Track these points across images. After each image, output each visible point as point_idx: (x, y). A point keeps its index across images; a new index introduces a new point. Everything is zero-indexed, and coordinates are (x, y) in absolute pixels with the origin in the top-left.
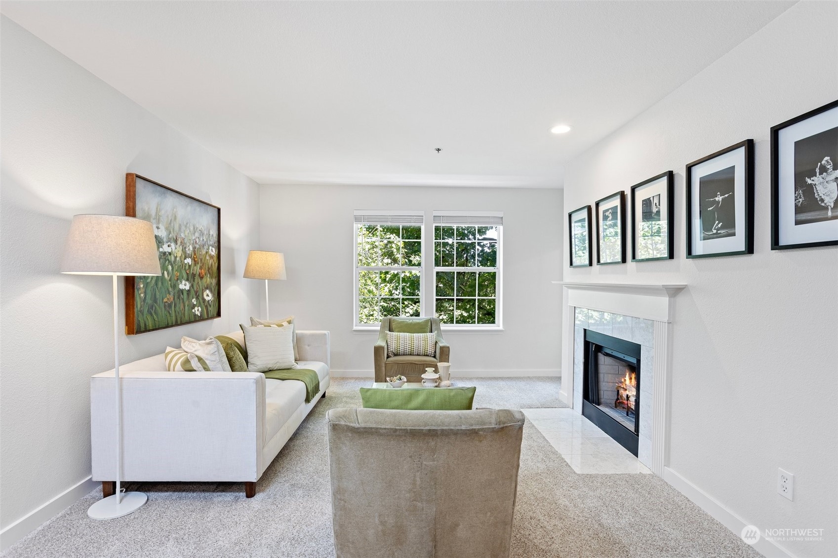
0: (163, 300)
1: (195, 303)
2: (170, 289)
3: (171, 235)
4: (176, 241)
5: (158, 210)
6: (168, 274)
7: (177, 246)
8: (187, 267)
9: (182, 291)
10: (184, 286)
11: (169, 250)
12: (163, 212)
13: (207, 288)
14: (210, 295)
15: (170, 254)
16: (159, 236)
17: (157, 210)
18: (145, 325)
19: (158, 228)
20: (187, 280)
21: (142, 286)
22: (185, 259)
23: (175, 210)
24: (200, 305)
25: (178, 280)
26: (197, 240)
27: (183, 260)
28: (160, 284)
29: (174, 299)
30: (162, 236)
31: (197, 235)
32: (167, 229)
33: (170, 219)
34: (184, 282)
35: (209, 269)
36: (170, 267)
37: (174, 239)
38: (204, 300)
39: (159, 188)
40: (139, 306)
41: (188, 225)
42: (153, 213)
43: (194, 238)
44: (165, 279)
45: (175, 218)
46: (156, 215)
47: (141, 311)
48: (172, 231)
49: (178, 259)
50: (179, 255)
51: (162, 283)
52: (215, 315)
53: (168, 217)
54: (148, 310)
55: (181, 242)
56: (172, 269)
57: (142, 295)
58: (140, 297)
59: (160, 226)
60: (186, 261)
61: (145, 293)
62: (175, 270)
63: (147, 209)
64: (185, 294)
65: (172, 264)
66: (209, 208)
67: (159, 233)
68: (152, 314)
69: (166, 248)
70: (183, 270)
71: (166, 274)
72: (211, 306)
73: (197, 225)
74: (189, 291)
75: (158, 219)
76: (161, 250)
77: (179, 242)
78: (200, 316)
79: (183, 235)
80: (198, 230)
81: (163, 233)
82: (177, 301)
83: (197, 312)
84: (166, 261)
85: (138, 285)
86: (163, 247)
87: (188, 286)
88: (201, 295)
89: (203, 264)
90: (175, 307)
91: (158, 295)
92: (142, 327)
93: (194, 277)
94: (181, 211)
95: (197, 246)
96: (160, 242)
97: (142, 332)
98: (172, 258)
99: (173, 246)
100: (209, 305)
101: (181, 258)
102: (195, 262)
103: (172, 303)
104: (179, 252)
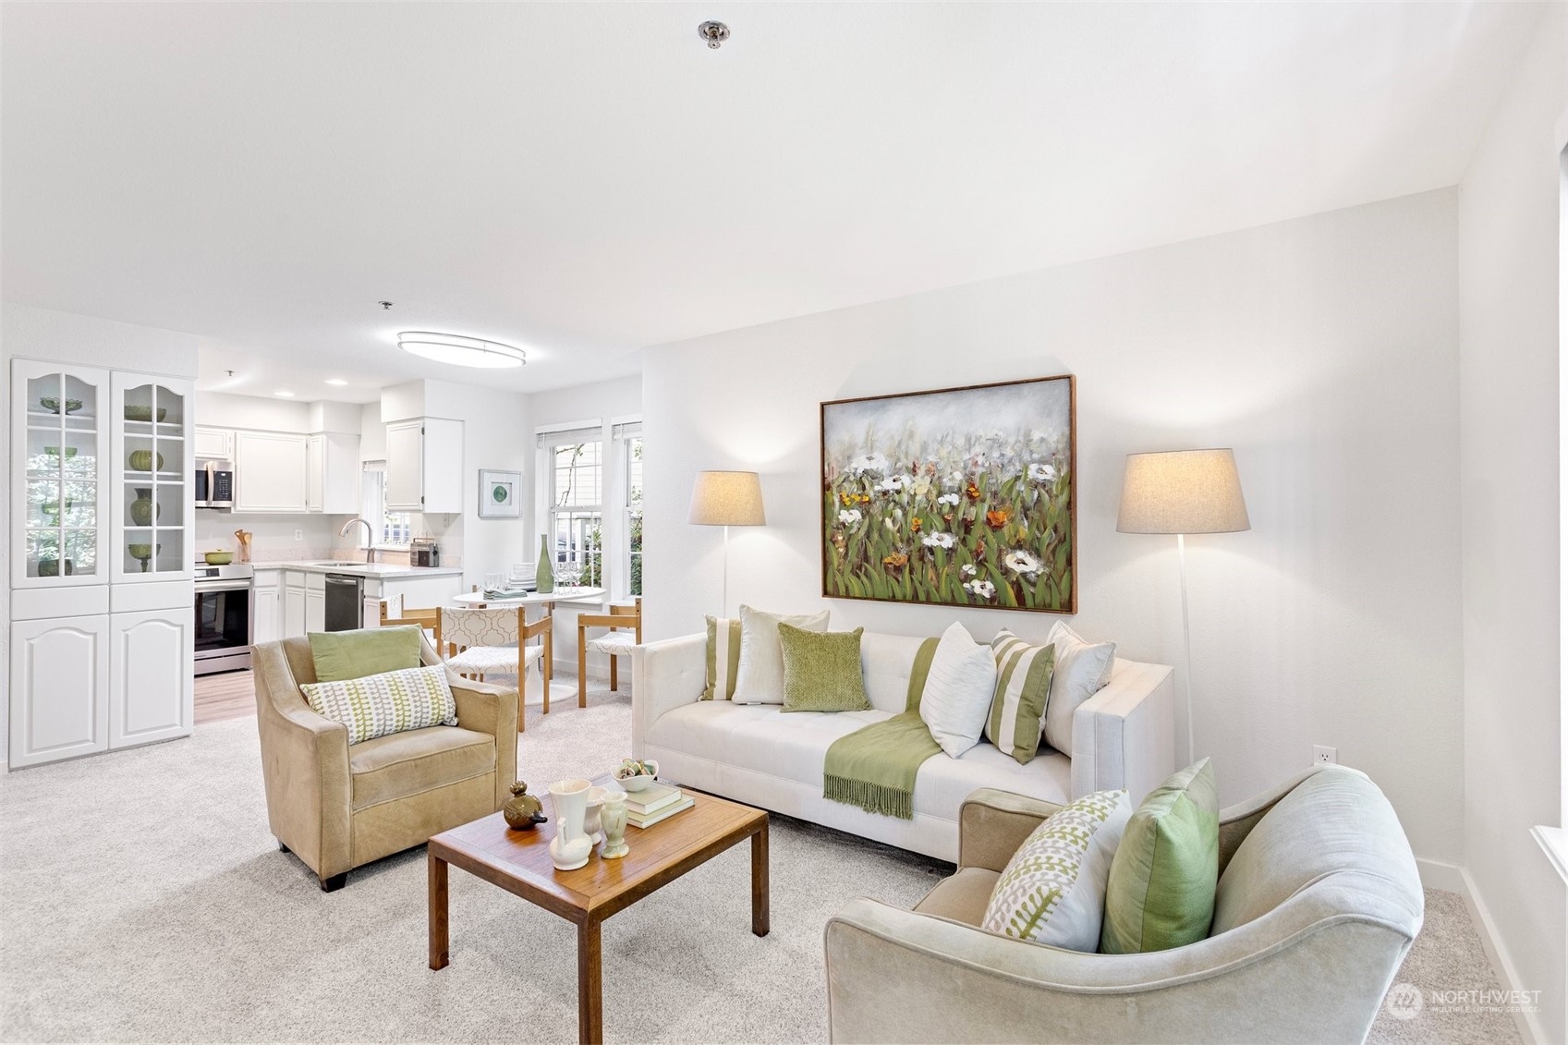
0: (882, 559)
1: (973, 572)
2: (900, 545)
3: (899, 465)
4: (914, 471)
5: (871, 433)
6: (894, 522)
7: (918, 478)
8: (946, 509)
9: (931, 550)
10: (940, 540)
11: (897, 486)
12: (881, 434)
13: (1019, 546)
14: (1028, 559)
15: (898, 492)
16: (872, 470)
17: (867, 433)
18: (847, 588)
19: (870, 459)
20: (948, 530)
21: (840, 538)
22: (940, 494)
23: (910, 423)
24: (990, 576)
25: (918, 531)
26: (980, 460)
27: (934, 496)
28: (875, 536)
29: (909, 560)
30: (880, 469)
31: (978, 449)
32: (889, 456)
33: (897, 439)
34: (935, 535)
35: (1026, 510)
36: (898, 513)
37: (907, 468)
38: (1006, 572)
39: (871, 403)
40: (836, 564)
41: (949, 439)
42: (860, 440)
43: (967, 457)
44: (888, 531)
45: (911, 435)
46: (866, 442)
47: (839, 571)
48: (902, 457)
49: (918, 498)
50: (922, 491)
51: (881, 536)
52: (1056, 605)
53: (892, 438)
54: (852, 571)
55: (928, 471)
56: (905, 514)
57: (841, 550)
58: (838, 553)
59: (875, 455)
60: (941, 500)
61: (847, 546)
62: (910, 515)
63: (847, 438)
64: (940, 557)
65: (902, 508)
66: (1026, 387)
67: (873, 466)
68: (858, 577)
69: (888, 484)
70: (932, 515)
71: (888, 522)
72: (1034, 585)
73: (980, 432)
74: (951, 551)
75: (870, 446)
76: (877, 488)
77: (921, 472)
78: (992, 599)
79: (932, 458)
80: (983, 440)
81: (881, 463)
82: (917, 564)
83: (978, 590)
84: (888, 502)
85: (833, 536)
86: (883, 483)
87: (948, 541)
88: (993, 558)
89: (1003, 502)
90: (911, 572)
91: (871, 551)
92: (842, 590)
93: (967, 526)
94: (926, 421)
95: (980, 470)
96: (875, 476)
97: (842, 597)
98: (905, 498)
99: (906, 479)
100: (1028, 581)
101: (926, 495)
102: (972, 499)
103: (905, 566)
104: (921, 486)
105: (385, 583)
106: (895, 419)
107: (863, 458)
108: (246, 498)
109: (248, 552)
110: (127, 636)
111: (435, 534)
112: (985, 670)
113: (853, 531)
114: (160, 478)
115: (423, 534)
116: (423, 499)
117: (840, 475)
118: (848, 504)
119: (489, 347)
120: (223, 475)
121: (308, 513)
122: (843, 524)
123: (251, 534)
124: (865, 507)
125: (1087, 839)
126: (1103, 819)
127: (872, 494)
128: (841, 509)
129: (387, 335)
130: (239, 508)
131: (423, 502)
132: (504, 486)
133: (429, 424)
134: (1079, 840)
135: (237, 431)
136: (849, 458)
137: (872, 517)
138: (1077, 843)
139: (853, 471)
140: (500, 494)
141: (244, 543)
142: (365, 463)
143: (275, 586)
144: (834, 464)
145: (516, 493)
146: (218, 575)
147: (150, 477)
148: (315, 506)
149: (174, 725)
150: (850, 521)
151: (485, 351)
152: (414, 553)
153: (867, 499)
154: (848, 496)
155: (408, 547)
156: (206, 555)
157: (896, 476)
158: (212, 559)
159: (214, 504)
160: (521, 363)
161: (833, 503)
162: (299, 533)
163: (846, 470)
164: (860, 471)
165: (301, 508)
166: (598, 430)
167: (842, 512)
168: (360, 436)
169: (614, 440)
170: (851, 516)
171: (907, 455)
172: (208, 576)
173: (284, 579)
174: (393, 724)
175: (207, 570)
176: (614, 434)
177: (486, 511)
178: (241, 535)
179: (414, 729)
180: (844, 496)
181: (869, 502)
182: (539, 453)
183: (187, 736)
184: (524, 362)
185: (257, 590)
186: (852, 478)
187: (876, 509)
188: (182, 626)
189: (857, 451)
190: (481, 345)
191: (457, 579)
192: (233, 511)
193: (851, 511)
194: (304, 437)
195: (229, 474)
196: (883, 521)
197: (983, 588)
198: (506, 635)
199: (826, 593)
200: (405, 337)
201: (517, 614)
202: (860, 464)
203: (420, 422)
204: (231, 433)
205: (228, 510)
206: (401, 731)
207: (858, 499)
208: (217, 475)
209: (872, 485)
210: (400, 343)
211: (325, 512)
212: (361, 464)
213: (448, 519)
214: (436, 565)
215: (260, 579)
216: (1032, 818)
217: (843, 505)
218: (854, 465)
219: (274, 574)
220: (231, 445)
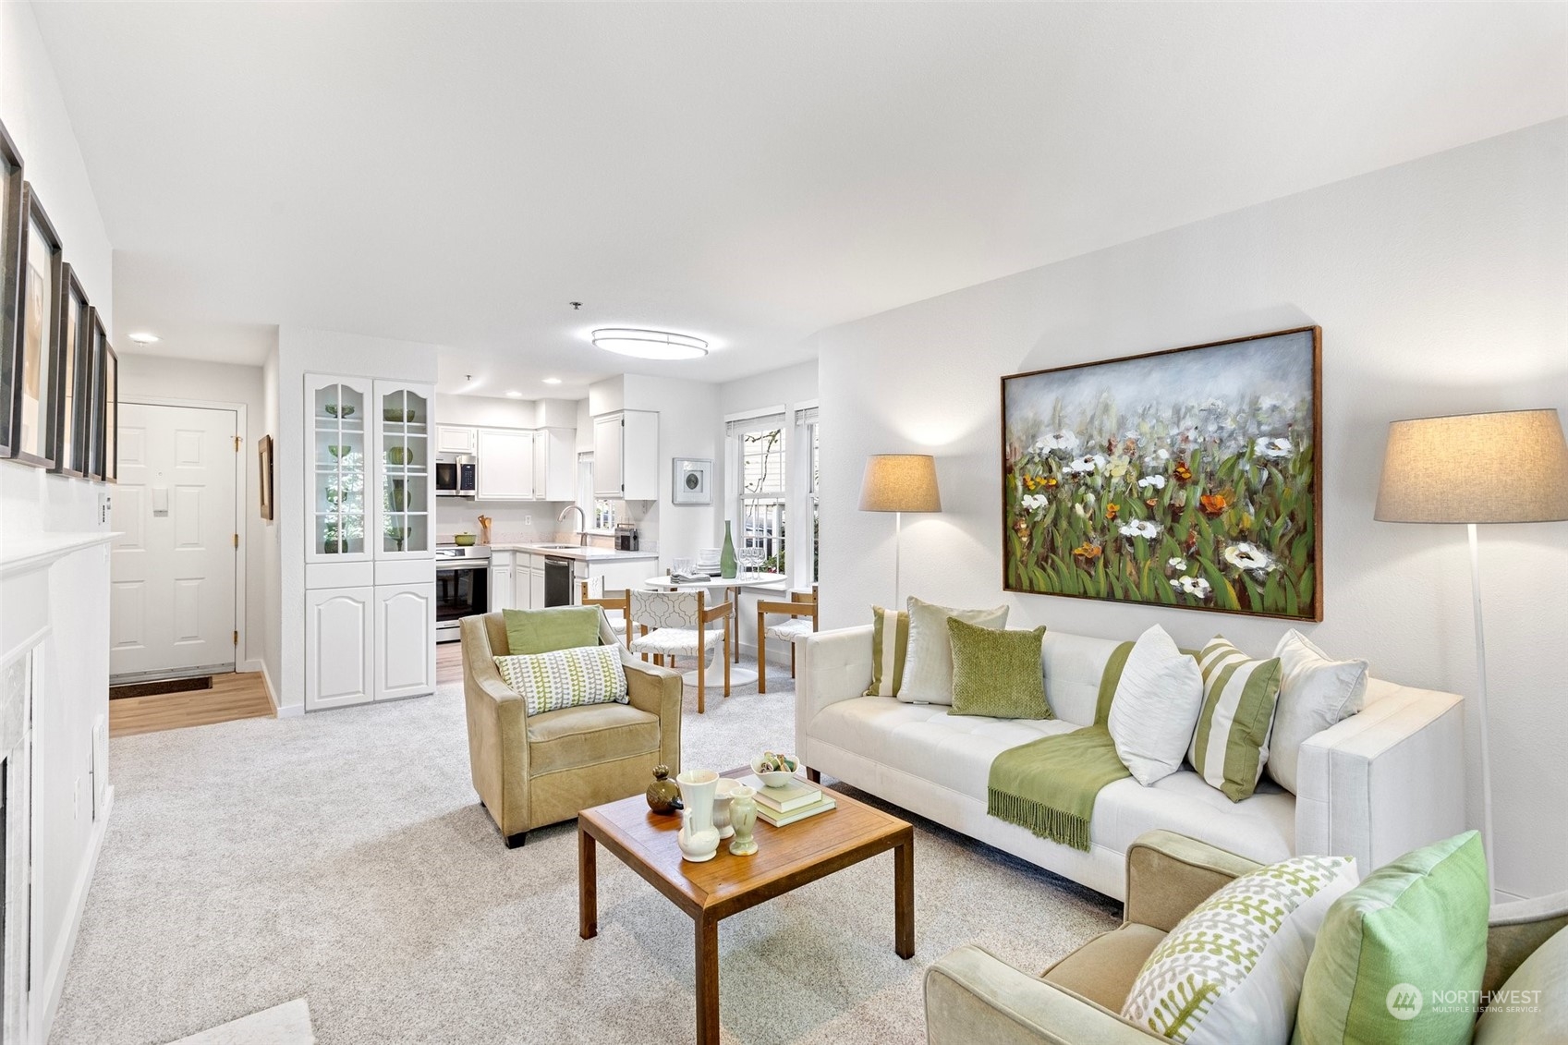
0: (1071, 549)
1: (1183, 567)
2: (1092, 534)
3: (1092, 443)
4: (1109, 450)
5: (1058, 408)
6: (1086, 508)
7: (1114, 458)
8: (1148, 494)
9: (1130, 540)
10: (1140, 529)
11: (1090, 467)
12: (1070, 409)
13: (1243, 536)
14: (1254, 553)
15: (1091, 474)
16: (1060, 450)
17: (1055, 409)
18: (1031, 582)
19: (1057, 437)
20: (1151, 518)
21: (1023, 526)
22: (1141, 476)
23: (1105, 395)
24: (1204, 572)
25: (1114, 518)
26: (1192, 435)
27: (1133, 479)
28: (1064, 524)
29: (1103, 551)
30: (1069, 448)
31: (1188, 422)
32: (1080, 433)
33: (1089, 415)
34: (1135, 523)
35: (1251, 494)
36: (1091, 498)
37: (1101, 446)
38: (1226, 568)
40: (1019, 554)
41: (1152, 411)
42: (1046, 416)
43: (1175, 431)
44: (1078, 518)
45: (1106, 409)
46: (1053, 418)
47: (1022, 562)
48: (1095, 433)
49: (1114, 481)
50: (1119, 473)
51: (1070, 524)
52: (1292, 609)
53: (1083, 413)
54: (1037, 563)
55: (1127, 450)
56: (1099, 499)
57: (1025, 539)
58: (1021, 542)
59: (1064, 433)
60: (1143, 483)
61: (1031, 536)
62: (1104, 501)
63: (1031, 415)
64: (1141, 550)
65: (1095, 492)
66: (1253, 346)
67: (1061, 445)
68: (1044, 569)
69: (1078, 466)
70: (1131, 500)
71: (1079, 508)
72: (1262, 584)
73: (1192, 402)
74: (1153, 543)
75: (1058, 424)
76: (1065, 470)
77: (1118, 450)
78: (1207, 600)
79: (1131, 435)
80: (1196, 411)
81: (1070, 442)
82: (1113, 557)
83: (1188, 588)
84: (1079, 486)
85: (1015, 524)
86: (1072, 464)
87: (1151, 531)
88: (1210, 552)
89: (1221, 483)
90: (1106, 566)
91: (1059, 541)
92: (1026, 584)
93: (1175, 513)
94: (1124, 391)
95: (1191, 447)
96: (1063, 457)
97: (1026, 591)
98: (1099, 481)
99: (1100, 460)
100: (1255, 580)
101: (1124, 478)
102: (1182, 482)
103: (1099, 558)
104: (1118, 467)
105: (590, 565)
106: (1085, 392)
107: (1049, 437)
108: (486, 488)
109: (488, 535)
110: (387, 605)
111: (636, 520)
112: (1186, 684)
113: (1038, 518)
114: (410, 470)
115: (625, 519)
116: (623, 486)
117: (1023, 456)
118: (1033, 488)
119: (672, 339)
120: (468, 467)
121: (535, 500)
122: (1027, 510)
123: (490, 519)
124: (1052, 492)
125: (1280, 918)
126: (1309, 893)
127: (1059, 477)
128: (1024, 493)
129: (583, 334)
130: (480, 496)
131: (623, 490)
132: (695, 473)
133: (627, 416)
134: (1267, 919)
135: (480, 429)
136: (1034, 437)
137: (1059, 502)
138: (1263, 922)
139: (1038, 451)
140: (692, 482)
141: (485, 527)
142: (580, 454)
143: (508, 565)
144: (1016, 445)
145: (707, 482)
146: (464, 555)
147: (402, 470)
148: (540, 495)
149: (422, 684)
150: (1035, 508)
151: (668, 343)
152: (617, 538)
153: (1054, 482)
154: (1032, 479)
155: (612, 532)
156: (456, 537)
157: (1088, 456)
158: (461, 540)
159: (462, 493)
160: (704, 353)
161: (1016, 488)
162: (528, 518)
163: (1030, 450)
164: (1046, 451)
165: (529, 496)
166: (782, 417)
167: (1026, 497)
168: (576, 429)
169: (797, 426)
170: (1036, 502)
171: (1100, 432)
172: (456, 555)
173: (515, 559)
174: (569, 698)
175: (456, 550)
176: (797, 420)
177: (679, 499)
178: (483, 520)
179: (589, 704)
180: (1028, 478)
181: (1057, 486)
182: (728, 440)
183: (432, 694)
184: (707, 352)
185: (494, 568)
186: (1037, 459)
187: (1064, 493)
188: (427, 598)
189: (1043, 428)
190: (664, 337)
191: (653, 563)
192: (476, 499)
193: (1036, 496)
194: (531, 432)
195: (473, 467)
196: (1073, 507)
197: (1197, 587)
198: (686, 618)
199: (1007, 586)
200: (599, 335)
201: (697, 598)
202: (1046, 443)
203: (621, 414)
204: (474, 430)
205: (472, 498)
206: (577, 705)
207: (1044, 482)
208: (464, 467)
209: (1060, 467)
210: (594, 341)
211: (548, 500)
212: (577, 456)
213: (647, 505)
214: (636, 549)
215: (496, 559)
216: (1218, 875)
217: (1027, 490)
218: (1039, 445)
219: (507, 554)
220: (475, 441)
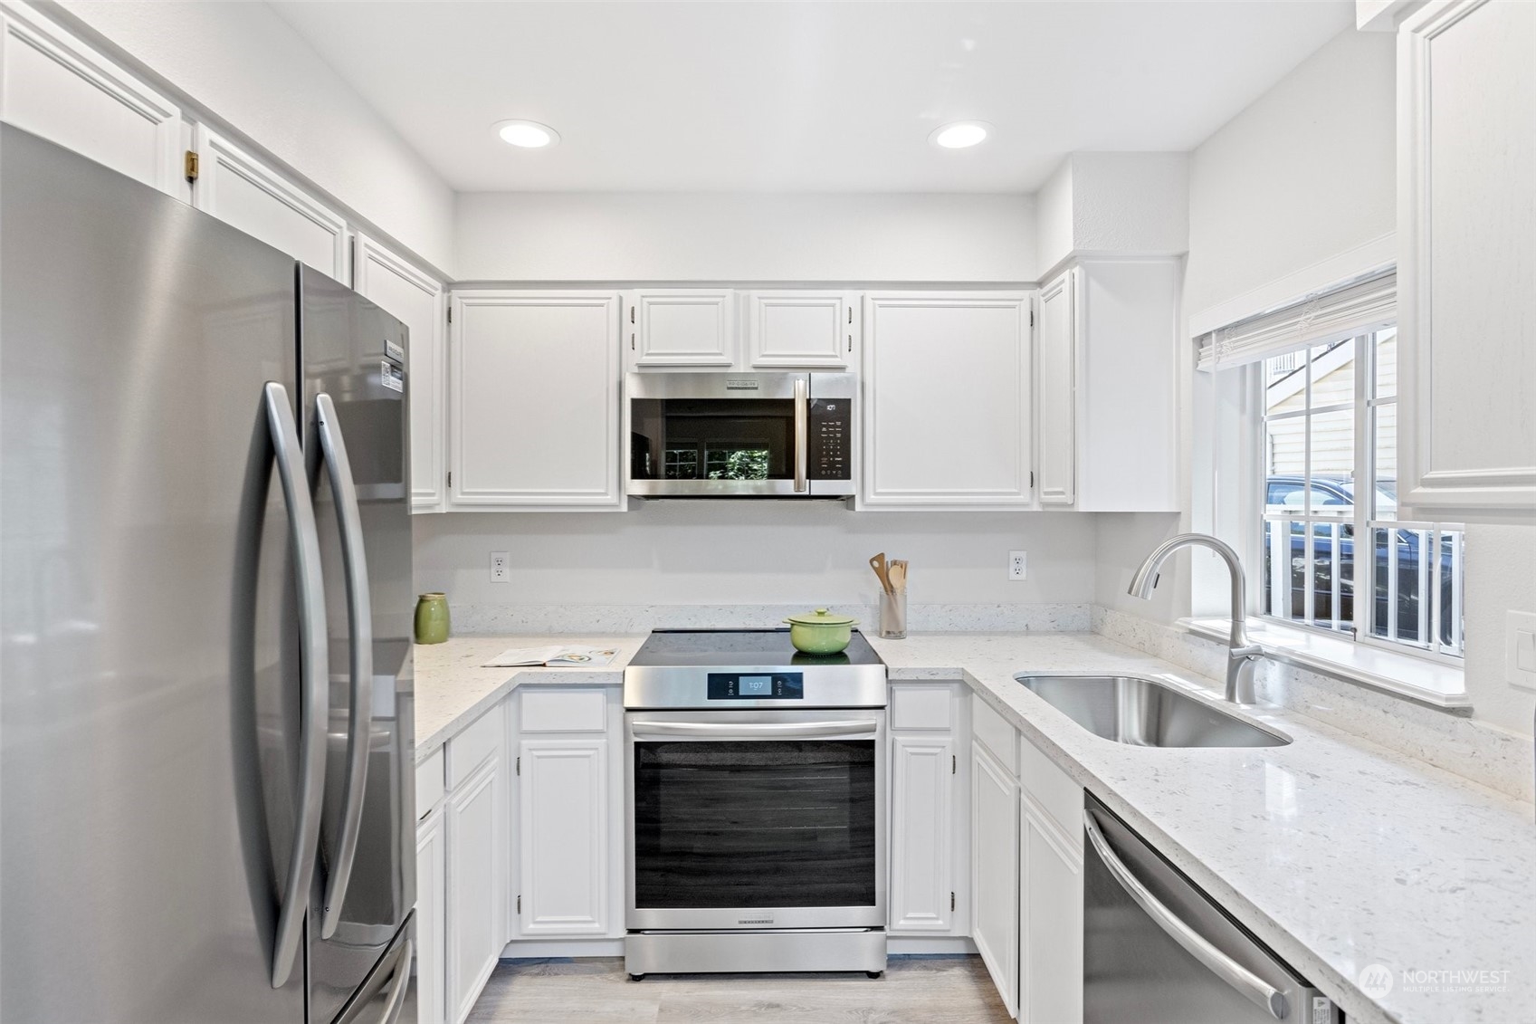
108: (888, 470)
109: (900, 612)
120: (830, 407)
121: (1036, 508)
123: (903, 566)
130: (870, 497)
135: (870, 294)
141: (889, 588)
143: (947, 730)
146: (798, 694)
148: (1054, 491)
158: (804, 638)
159: (810, 486)
162: (1018, 561)
165: (1021, 498)
168: (1182, 257)
172: (774, 696)
173: (967, 712)
175: (776, 678)
178: (881, 567)
185: (899, 745)
192: (859, 507)
194: (1025, 294)
195: (844, 406)
204: (851, 297)
205: (848, 500)
208: (816, 411)
211: (1083, 507)
212: (1187, 349)
215: (909, 709)
219: (944, 695)
220: (854, 329)
